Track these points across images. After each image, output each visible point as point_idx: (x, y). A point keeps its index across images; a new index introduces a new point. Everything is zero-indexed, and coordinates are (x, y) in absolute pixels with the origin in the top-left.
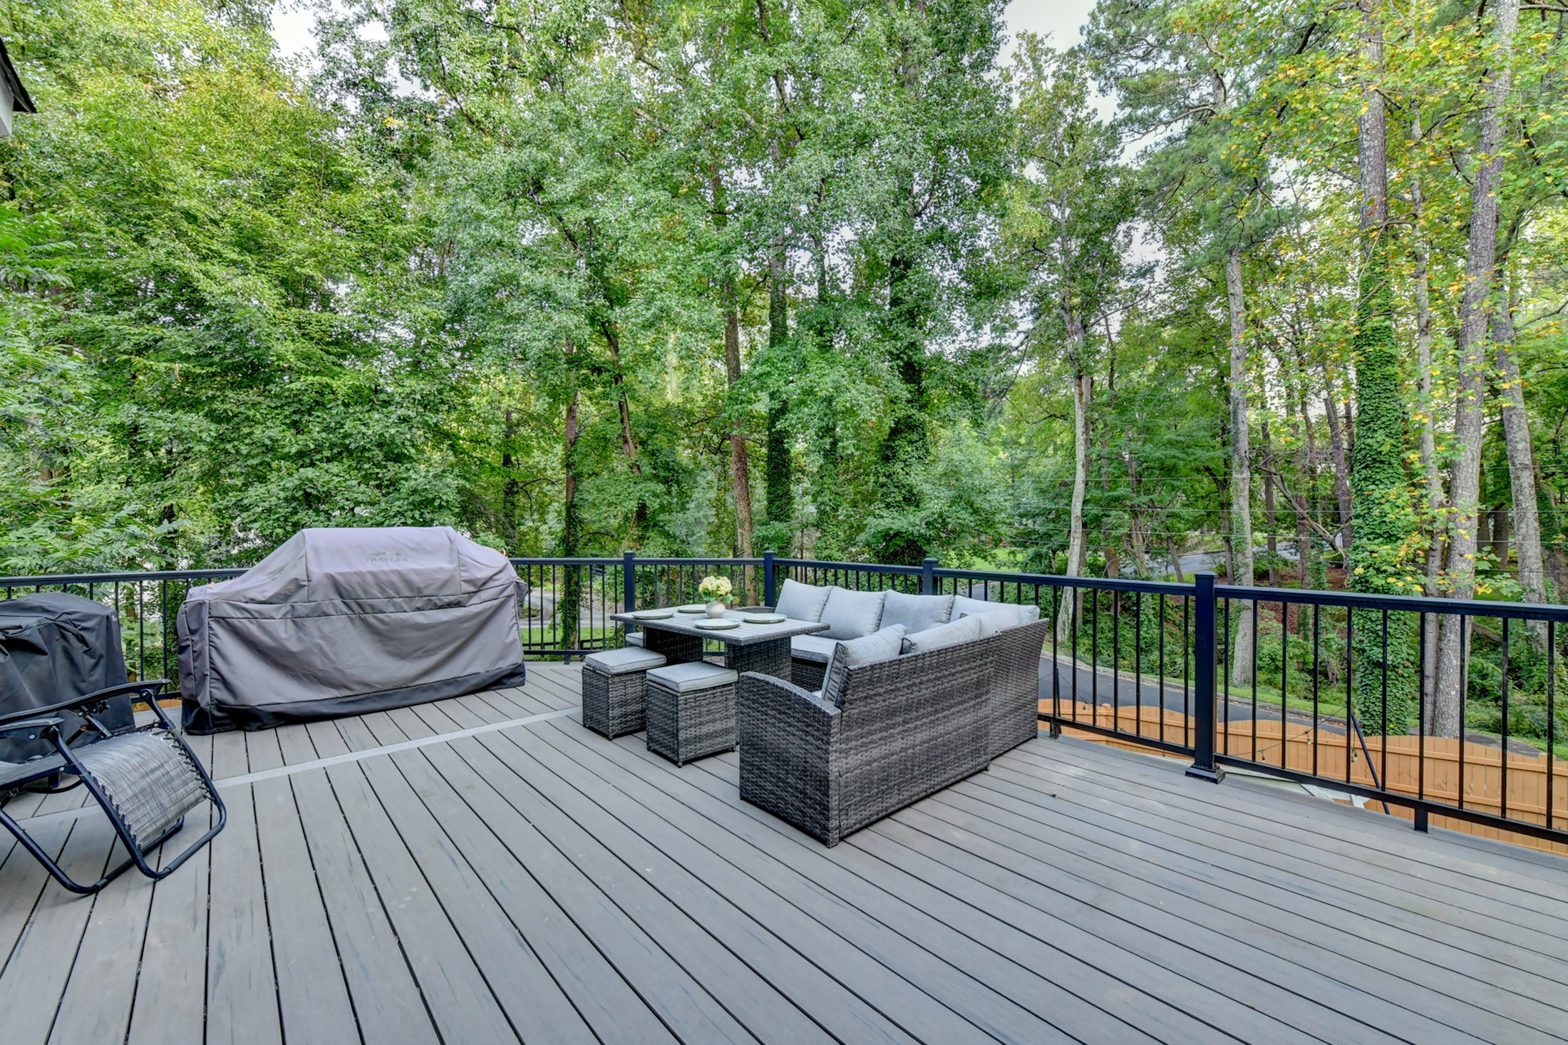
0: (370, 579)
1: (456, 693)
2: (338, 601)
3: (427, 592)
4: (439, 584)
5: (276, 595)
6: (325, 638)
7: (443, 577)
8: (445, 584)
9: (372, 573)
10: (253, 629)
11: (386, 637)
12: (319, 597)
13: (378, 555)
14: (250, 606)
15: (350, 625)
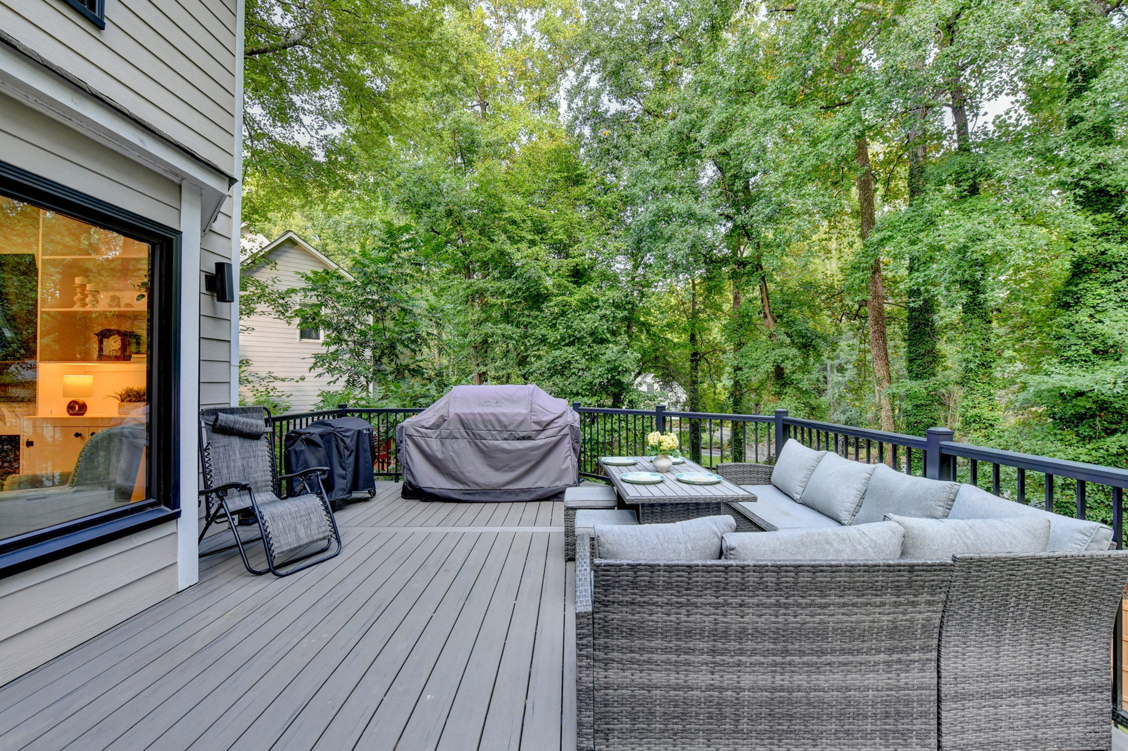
0: (478, 417)
1: (528, 499)
2: (462, 430)
3: (510, 428)
4: (517, 423)
5: (433, 424)
6: (454, 451)
7: (520, 419)
8: (521, 423)
9: (480, 414)
10: (423, 443)
11: (486, 454)
12: (451, 427)
13: (485, 402)
14: (422, 430)
15: (468, 446)
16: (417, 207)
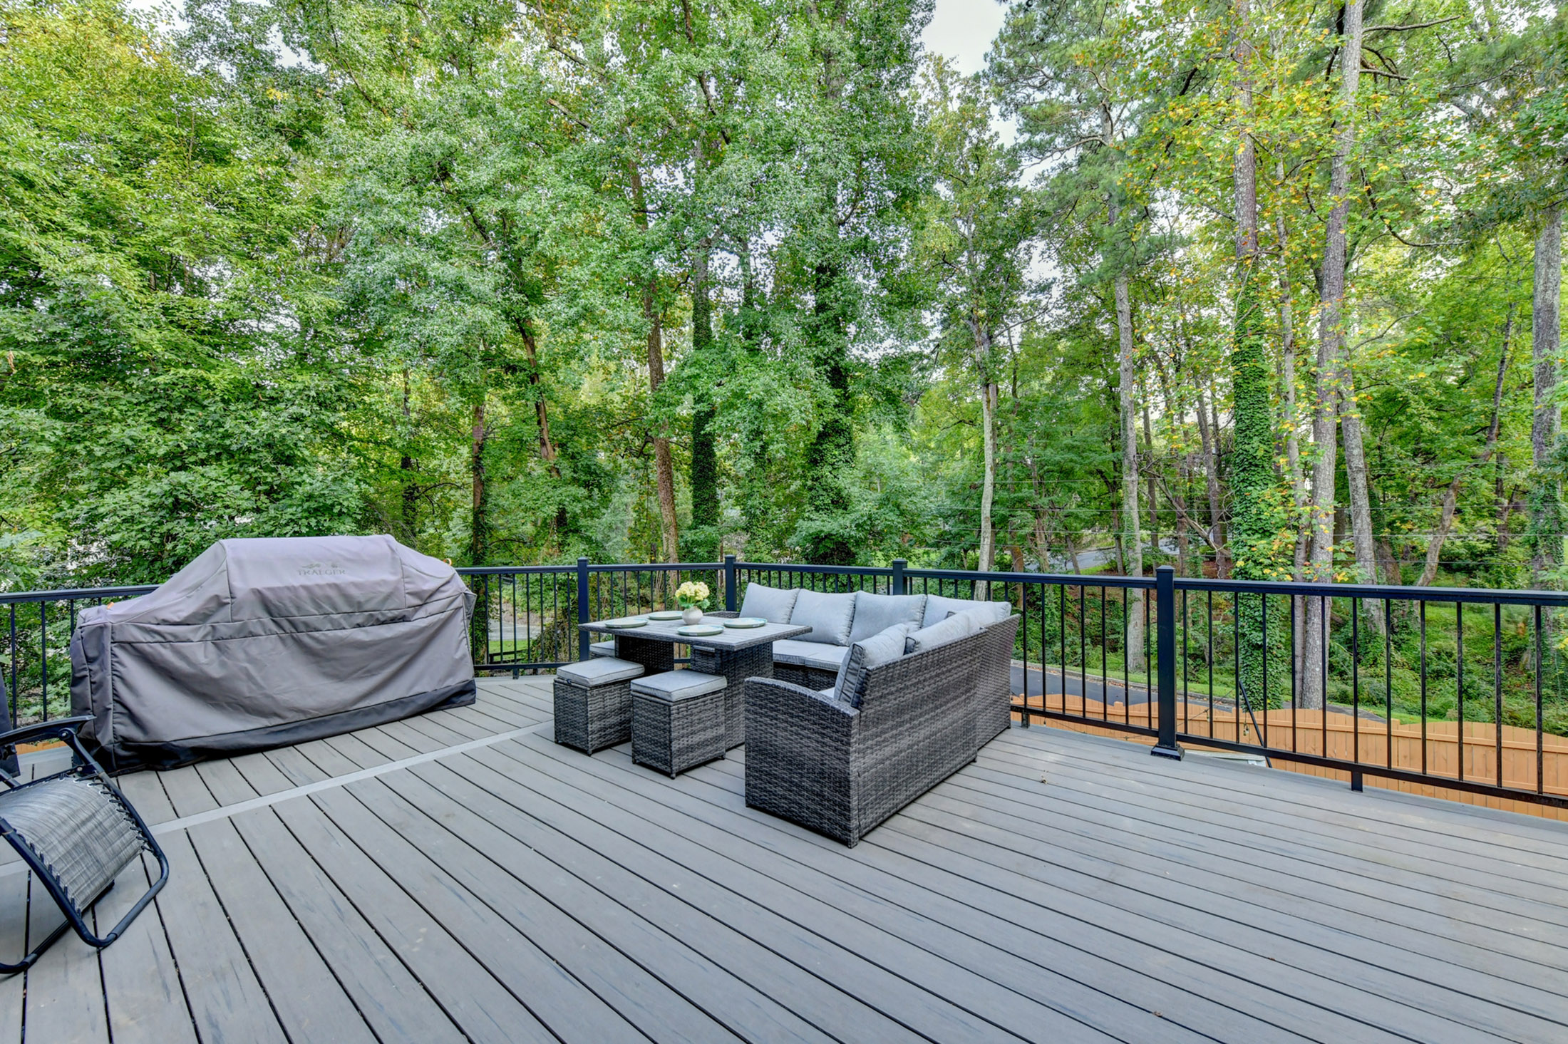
0: (303, 593)
1: (402, 715)
2: (266, 619)
3: (368, 606)
4: (381, 597)
5: (194, 615)
6: (252, 660)
7: (385, 590)
8: (388, 597)
9: (306, 588)
10: (166, 654)
11: (322, 656)
12: (245, 615)
13: (311, 567)
14: (162, 628)
15: (280, 646)
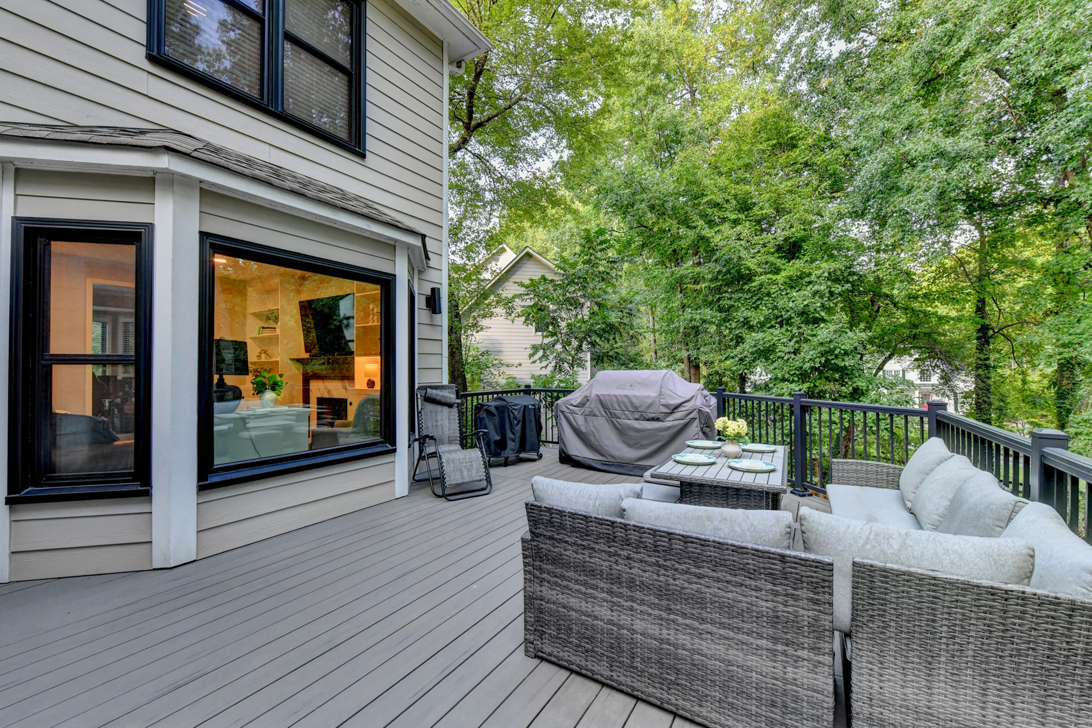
0: (614, 399)
2: (601, 409)
3: (640, 409)
4: (647, 405)
5: (580, 403)
6: (595, 427)
7: (649, 401)
8: (650, 405)
9: (615, 396)
10: (572, 418)
11: (621, 432)
12: (593, 406)
13: (621, 385)
14: (572, 407)
15: (606, 423)
16: (623, 208)
